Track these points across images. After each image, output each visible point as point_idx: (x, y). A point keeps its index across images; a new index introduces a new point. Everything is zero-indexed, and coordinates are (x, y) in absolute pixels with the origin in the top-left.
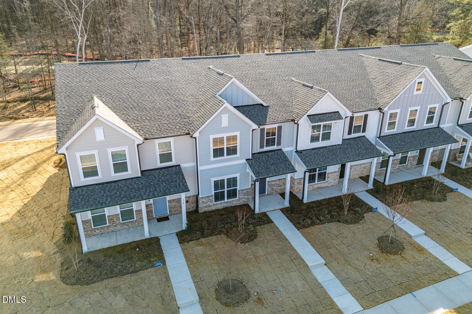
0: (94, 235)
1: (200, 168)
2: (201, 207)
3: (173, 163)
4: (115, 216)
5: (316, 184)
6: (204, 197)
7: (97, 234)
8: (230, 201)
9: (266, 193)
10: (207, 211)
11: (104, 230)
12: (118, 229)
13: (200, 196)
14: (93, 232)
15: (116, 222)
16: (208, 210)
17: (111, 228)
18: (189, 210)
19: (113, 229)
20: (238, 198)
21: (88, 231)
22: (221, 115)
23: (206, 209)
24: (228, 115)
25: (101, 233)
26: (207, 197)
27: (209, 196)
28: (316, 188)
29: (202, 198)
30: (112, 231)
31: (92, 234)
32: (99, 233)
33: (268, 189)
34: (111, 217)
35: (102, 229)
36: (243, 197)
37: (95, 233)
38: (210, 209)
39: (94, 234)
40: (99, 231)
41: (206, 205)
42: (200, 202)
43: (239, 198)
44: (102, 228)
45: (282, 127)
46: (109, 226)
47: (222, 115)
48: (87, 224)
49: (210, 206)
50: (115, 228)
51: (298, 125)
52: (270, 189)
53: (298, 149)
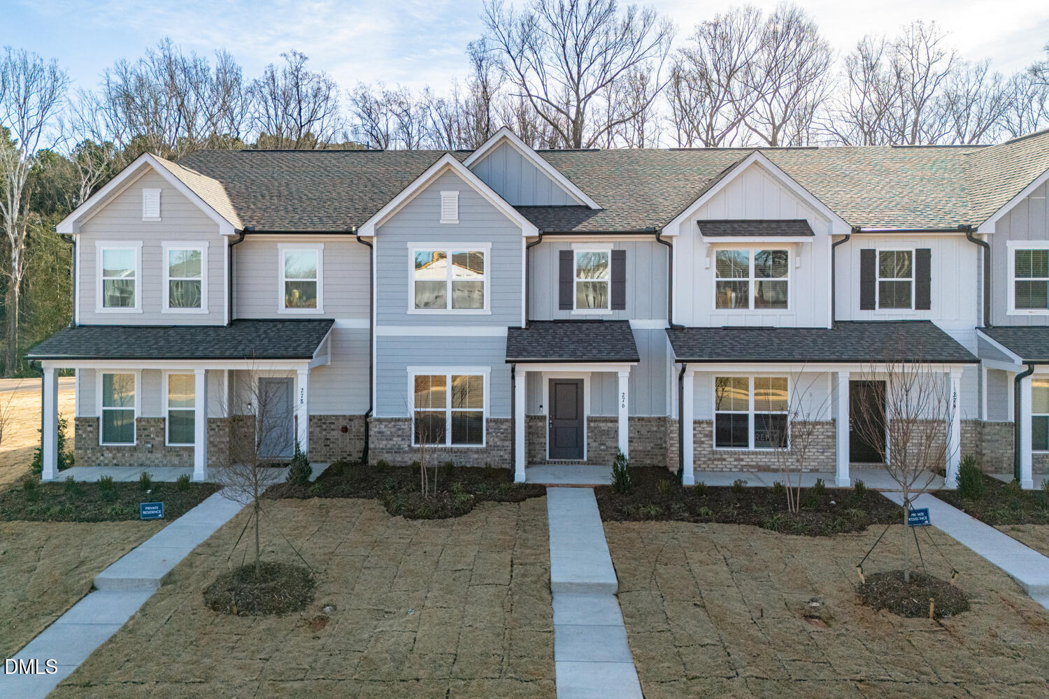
0: (99, 465)
1: (377, 331)
2: (375, 448)
3: (318, 311)
4: (153, 423)
5: (748, 453)
6: (385, 420)
7: (106, 462)
8: (458, 449)
9: (585, 459)
10: (391, 464)
11: (124, 455)
12: (157, 461)
13: (374, 414)
14: (99, 454)
15: (154, 439)
16: (394, 461)
17: (140, 455)
18: (349, 458)
19: (144, 459)
20: (484, 445)
21: (88, 449)
22: (439, 191)
23: (388, 458)
24: (458, 193)
25: (115, 462)
26: (392, 420)
27: (399, 420)
28: (752, 467)
29: (380, 421)
30: (140, 462)
31: (94, 458)
32: (110, 461)
33: (588, 444)
34: (143, 423)
35: (119, 452)
36: (499, 443)
37: (102, 458)
38: (400, 459)
39: (98, 462)
40: (110, 455)
41: (389, 446)
42: (373, 430)
43: (487, 443)
44: (119, 449)
45: (628, 254)
46: (135, 449)
47: (443, 193)
48: (89, 429)
49: (399, 451)
50: (149, 455)
51: (671, 246)
52: (594, 445)
53: (674, 322)
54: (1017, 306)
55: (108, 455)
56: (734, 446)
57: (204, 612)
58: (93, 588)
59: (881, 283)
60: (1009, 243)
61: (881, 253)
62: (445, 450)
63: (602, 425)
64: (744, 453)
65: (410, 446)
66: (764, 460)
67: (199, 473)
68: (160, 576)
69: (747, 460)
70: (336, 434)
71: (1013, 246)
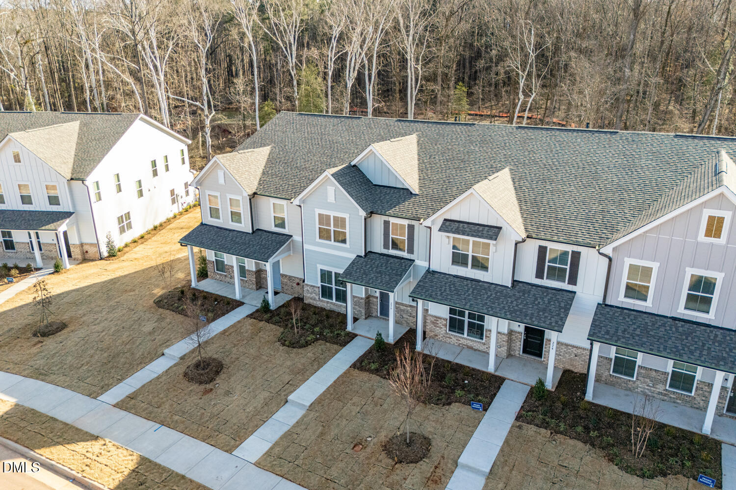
54: (625, 296)
55: (218, 276)
56: (458, 332)
57: (181, 376)
58: (163, 354)
59: (548, 266)
60: (626, 259)
61: (550, 249)
62: (331, 303)
63: (401, 307)
64: (460, 337)
65: (319, 298)
66: (470, 343)
67: (238, 296)
68: (180, 356)
69: (462, 341)
70: (295, 285)
71: (628, 261)
